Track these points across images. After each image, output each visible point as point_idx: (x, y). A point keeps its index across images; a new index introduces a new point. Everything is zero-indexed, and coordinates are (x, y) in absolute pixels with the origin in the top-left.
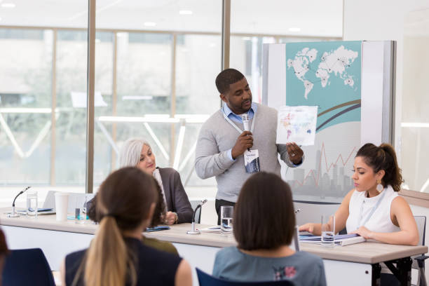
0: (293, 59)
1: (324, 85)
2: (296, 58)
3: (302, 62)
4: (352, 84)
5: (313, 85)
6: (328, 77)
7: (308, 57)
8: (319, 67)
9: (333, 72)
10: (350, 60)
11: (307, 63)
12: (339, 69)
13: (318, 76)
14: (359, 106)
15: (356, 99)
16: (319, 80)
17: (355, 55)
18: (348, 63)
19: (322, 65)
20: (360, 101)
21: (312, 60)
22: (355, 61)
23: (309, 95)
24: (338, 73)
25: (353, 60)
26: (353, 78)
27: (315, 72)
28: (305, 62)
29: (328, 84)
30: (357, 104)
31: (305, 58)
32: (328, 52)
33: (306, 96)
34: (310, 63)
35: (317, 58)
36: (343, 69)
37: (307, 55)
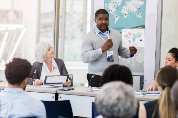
0: (109, 3)
1: (125, 17)
2: (110, 3)
3: (113, 5)
4: (141, 17)
5: (119, 17)
6: (128, 13)
7: (117, 3)
8: (123, 8)
9: (131, 11)
10: (140, 5)
11: (116, 6)
12: (134, 10)
13: (122, 12)
15: (144, 24)
16: (123, 15)
17: (143, 3)
18: (139, 7)
19: (124, 7)
21: (119, 5)
22: (142, 6)
23: (117, 22)
24: (133, 12)
26: (141, 14)
27: (121, 10)
28: (115, 5)
29: (127, 17)
31: (115, 4)
32: (128, 1)
33: (115, 23)
34: (117, 6)
35: (121, 3)
36: (136, 10)
37: (116, 2)
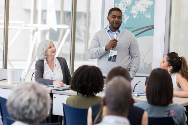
0: (119, 3)
1: (135, 17)
2: (120, 3)
3: (123, 5)
4: (149, 17)
5: (129, 17)
6: (137, 13)
7: (126, 3)
8: (132, 8)
9: (140, 11)
10: (149, 5)
12: (143, 10)
13: (131, 12)
14: (153, 28)
15: (153, 25)
16: (132, 15)
17: (152, 3)
18: (148, 7)
19: (134, 7)
20: (153, 26)
21: (128, 4)
23: (126, 22)
24: (142, 12)
25: (150, 6)
26: (150, 14)
27: (130, 10)
28: (125, 5)
29: (137, 17)
30: (152, 28)
31: (125, 3)
32: (137, 1)
33: (125, 23)
34: (127, 6)
35: (131, 3)
36: (145, 10)
37: (126, 2)
